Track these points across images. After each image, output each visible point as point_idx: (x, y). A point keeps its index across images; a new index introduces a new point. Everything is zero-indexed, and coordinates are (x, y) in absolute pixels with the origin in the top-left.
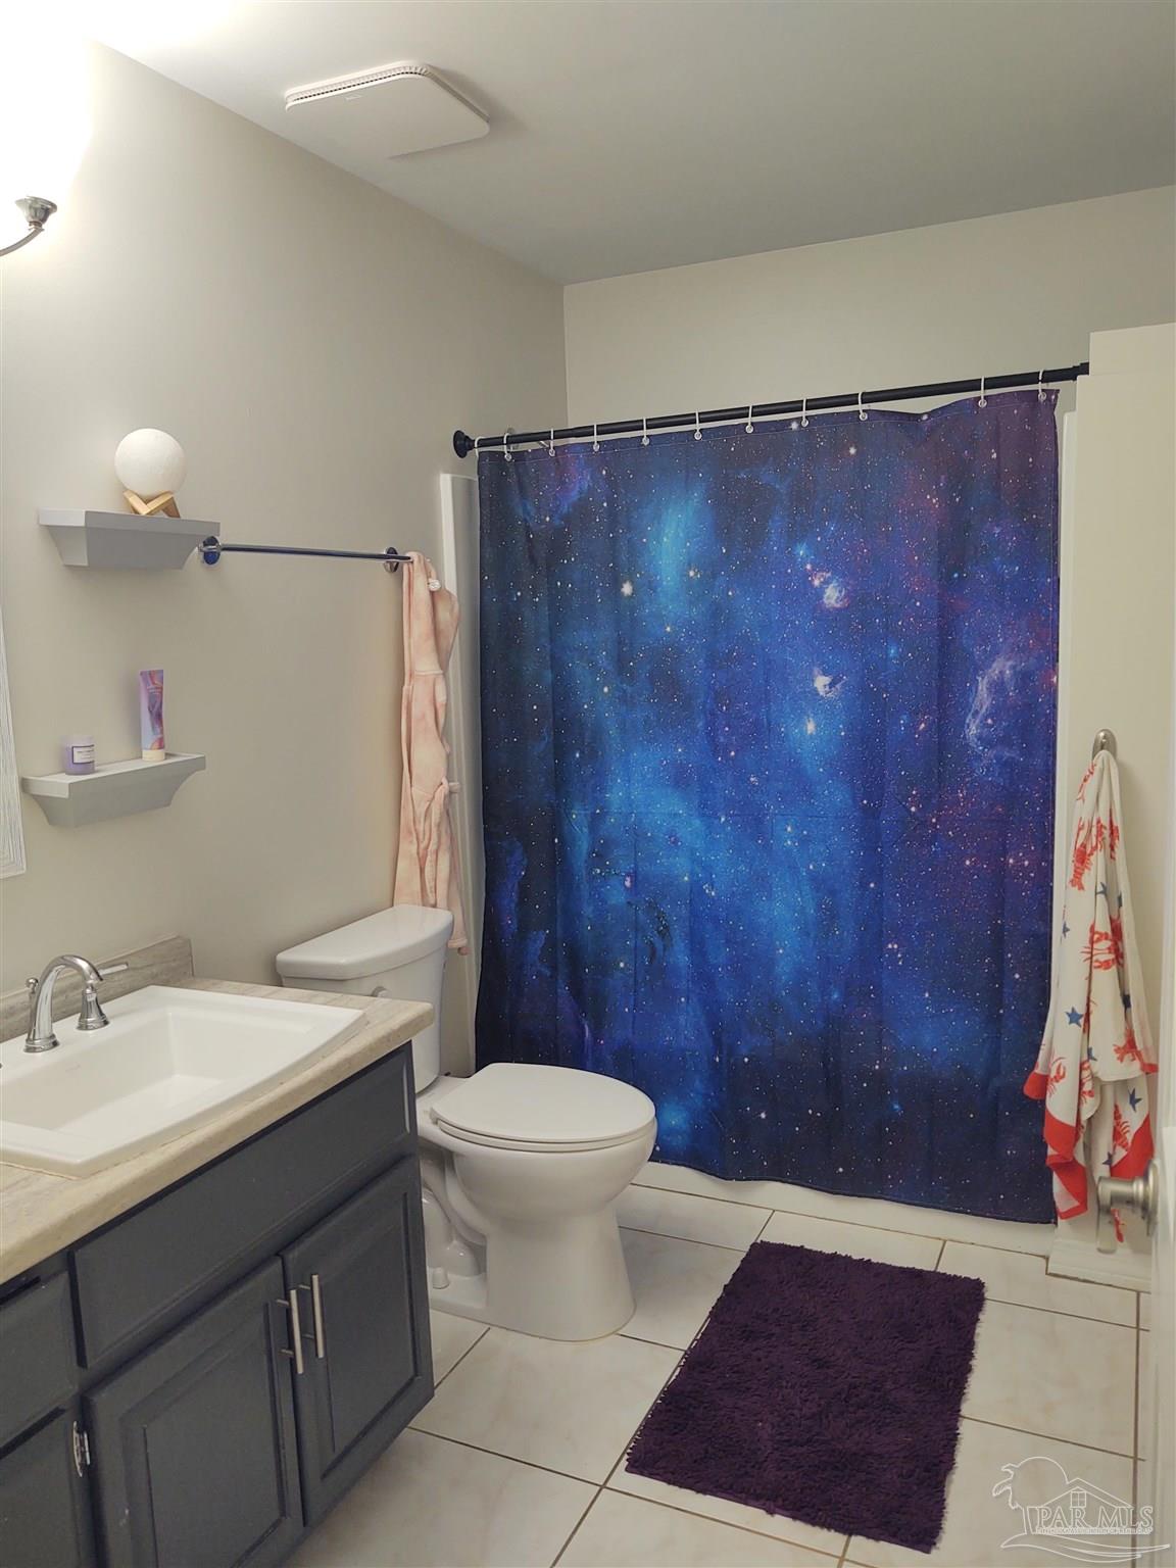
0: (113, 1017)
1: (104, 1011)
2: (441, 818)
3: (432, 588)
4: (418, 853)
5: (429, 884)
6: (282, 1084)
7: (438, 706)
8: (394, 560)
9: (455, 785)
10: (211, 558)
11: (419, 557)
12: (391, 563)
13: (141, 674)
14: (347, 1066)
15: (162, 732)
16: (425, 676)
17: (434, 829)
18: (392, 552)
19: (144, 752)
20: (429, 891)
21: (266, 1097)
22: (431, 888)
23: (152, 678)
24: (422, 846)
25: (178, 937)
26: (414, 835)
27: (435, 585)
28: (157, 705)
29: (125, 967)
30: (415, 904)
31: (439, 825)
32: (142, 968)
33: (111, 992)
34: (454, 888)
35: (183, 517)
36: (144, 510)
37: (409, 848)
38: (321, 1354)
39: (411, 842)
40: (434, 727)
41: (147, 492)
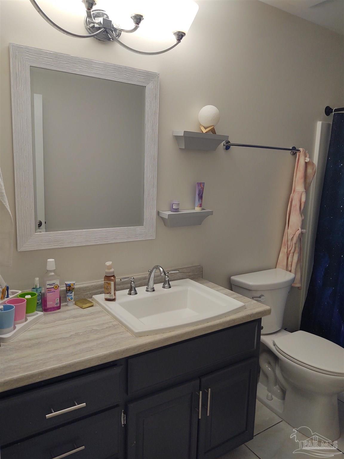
0: (172, 286)
1: (170, 284)
2: (297, 241)
3: (306, 161)
4: (287, 252)
5: (289, 263)
6: (208, 322)
7: (302, 202)
8: (294, 151)
9: (304, 231)
10: (227, 148)
11: (303, 150)
12: (293, 152)
13: (197, 183)
14: (233, 322)
15: (202, 202)
16: (299, 191)
17: (294, 245)
18: (294, 148)
19: (196, 207)
20: (289, 266)
21: (201, 325)
22: (290, 265)
23: (200, 185)
24: (289, 250)
25: (199, 265)
26: (287, 246)
27: (308, 160)
28: (201, 194)
29: (178, 272)
30: (283, 269)
31: (295, 244)
32: (186, 273)
33: (176, 278)
34: (299, 266)
35: (217, 134)
36: (204, 131)
37: (284, 250)
38: (208, 415)
39: (285, 248)
40: (299, 210)
41: (206, 125)
